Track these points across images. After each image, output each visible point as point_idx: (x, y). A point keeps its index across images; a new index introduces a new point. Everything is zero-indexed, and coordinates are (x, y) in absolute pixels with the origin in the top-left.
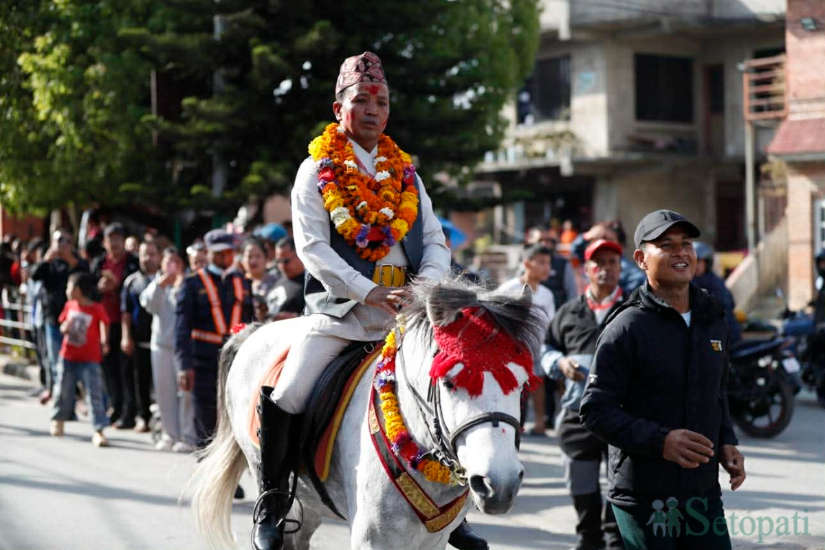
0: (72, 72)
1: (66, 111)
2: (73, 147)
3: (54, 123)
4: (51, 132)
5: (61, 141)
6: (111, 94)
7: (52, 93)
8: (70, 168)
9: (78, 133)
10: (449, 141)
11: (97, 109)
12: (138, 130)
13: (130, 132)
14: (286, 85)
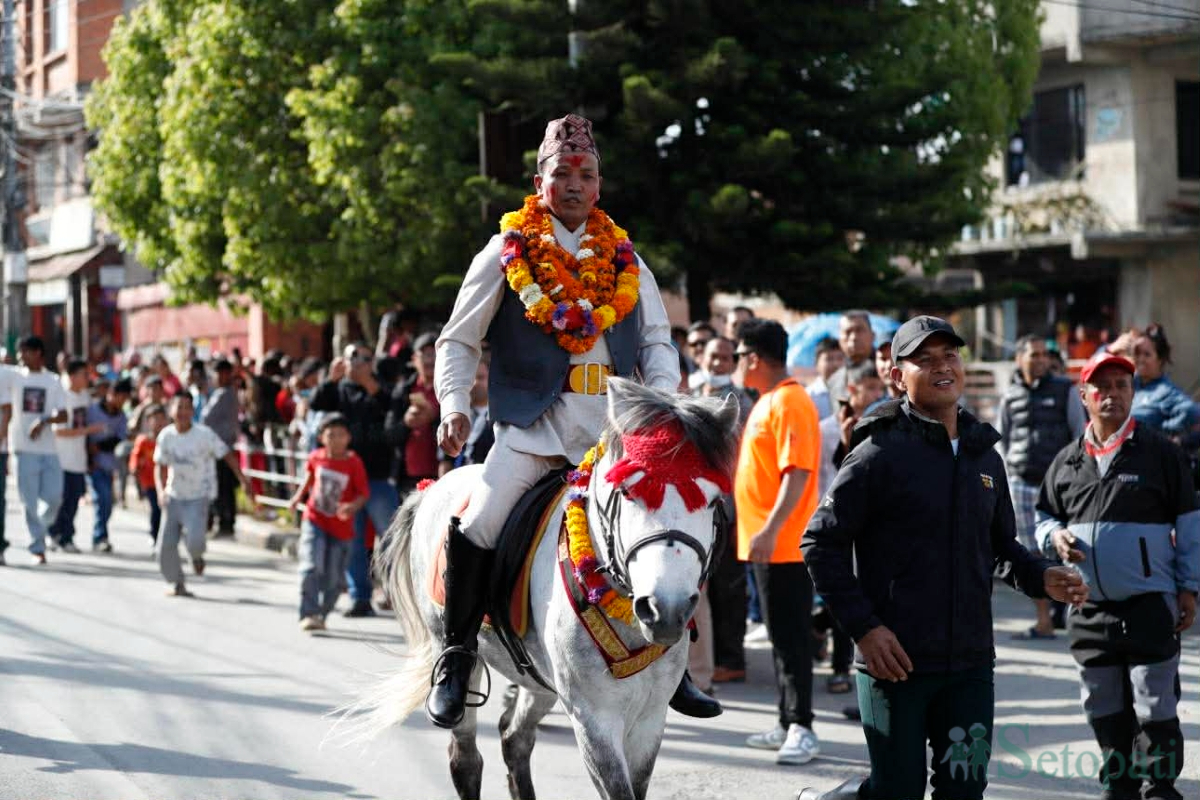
0: (363, 115)
1: (355, 171)
2: (366, 223)
3: (338, 190)
4: (334, 202)
5: (347, 214)
6: (421, 147)
7: (335, 145)
8: (361, 254)
9: (372, 204)
10: (911, 210)
11: (400, 168)
12: (460, 198)
13: (448, 200)
14: (674, 131)
